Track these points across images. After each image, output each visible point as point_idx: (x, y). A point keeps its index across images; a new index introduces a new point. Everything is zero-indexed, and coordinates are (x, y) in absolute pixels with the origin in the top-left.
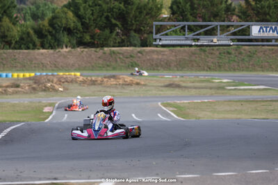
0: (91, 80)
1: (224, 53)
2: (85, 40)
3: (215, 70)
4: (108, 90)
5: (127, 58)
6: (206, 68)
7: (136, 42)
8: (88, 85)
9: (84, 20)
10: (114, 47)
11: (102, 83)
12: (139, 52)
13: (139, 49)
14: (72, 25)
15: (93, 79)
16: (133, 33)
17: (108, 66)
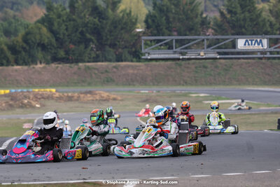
0: (68, 96)
1: (200, 67)
2: (60, 56)
3: (191, 84)
4: (85, 105)
5: (102, 73)
6: (182, 82)
7: (111, 57)
8: (65, 101)
9: (58, 36)
10: (89, 62)
11: (78, 99)
12: (115, 67)
13: (114, 64)
14: (46, 41)
15: (70, 94)
16: (107, 48)
17: (83, 82)
